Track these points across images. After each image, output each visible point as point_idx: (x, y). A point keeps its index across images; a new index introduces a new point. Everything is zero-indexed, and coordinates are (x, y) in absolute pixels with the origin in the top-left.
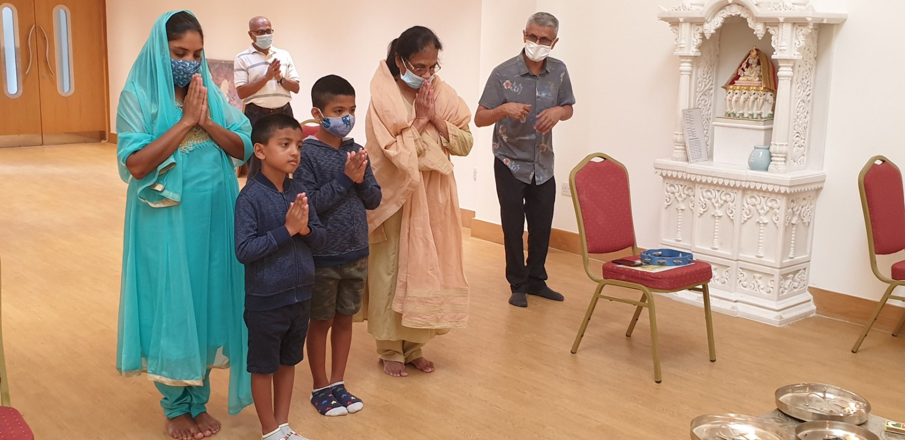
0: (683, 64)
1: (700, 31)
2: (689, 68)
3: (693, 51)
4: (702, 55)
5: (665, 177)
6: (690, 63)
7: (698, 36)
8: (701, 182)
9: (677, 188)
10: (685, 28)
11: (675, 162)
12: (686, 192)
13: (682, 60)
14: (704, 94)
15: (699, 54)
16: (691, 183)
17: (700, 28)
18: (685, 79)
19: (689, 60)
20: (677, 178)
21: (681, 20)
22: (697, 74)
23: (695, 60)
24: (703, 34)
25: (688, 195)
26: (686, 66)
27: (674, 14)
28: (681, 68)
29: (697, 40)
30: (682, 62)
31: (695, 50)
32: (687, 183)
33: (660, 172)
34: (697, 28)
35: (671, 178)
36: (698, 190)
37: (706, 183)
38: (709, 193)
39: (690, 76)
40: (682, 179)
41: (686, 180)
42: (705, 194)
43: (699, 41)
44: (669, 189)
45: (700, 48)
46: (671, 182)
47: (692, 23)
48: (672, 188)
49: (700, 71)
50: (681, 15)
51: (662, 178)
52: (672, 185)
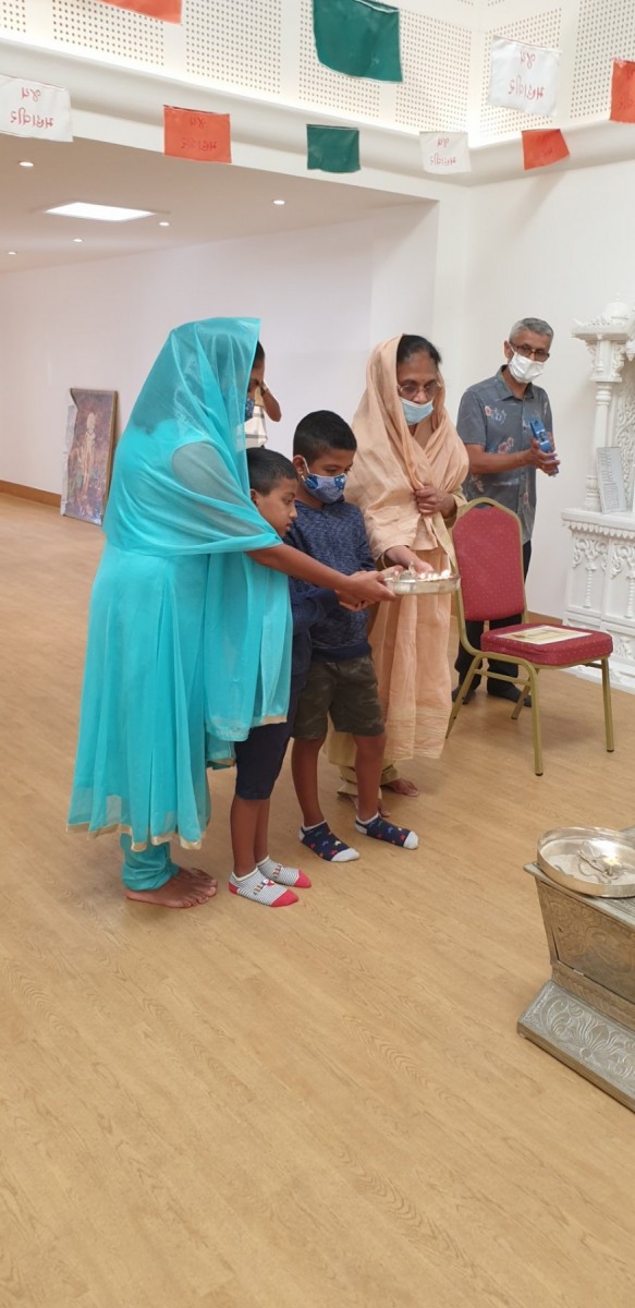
0: (600, 392)
1: (622, 350)
2: (608, 398)
3: (612, 376)
4: (624, 382)
5: (575, 531)
6: (610, 391)
7: (620, 357)
8: (615, 537)
9: (589, 545)
10: (604, 347)
11: (585, 513)
12: (598, 549)
13: (600, 387)
14: (626, 430)
15: (620, 380)
16: (604, 539)
17: (621, 346)
18: (602, 410)
19: (607, 387)
20: (587, 532)
21: (600, 337)
22: (617, 405)
23: (614, 387)
24: (625, 355)
25: (601, 553)
26: (604, 395)
27: (591, 330)
28: (598, 397)
29: (618, 363)
30: (599, 390)
31: (615, 375)
32: (599, 538)
33: (568, 524)
34: (618, 346)
35: (581, 531)
36: (612, 547)
37: (621, 538)
38: (624, 551)
39: (609, 407)
40: (593, 533)
41: (598, 535)
42: (619, 551)
43: (621, 364)
44: (578, 545)
45: (621, 372)
46: (582, 536)
47: (612, 342)
48: (583, 544)
49: (621, 401)
50: (599, 330)
51: (570, 531)
52: (582, 541)
